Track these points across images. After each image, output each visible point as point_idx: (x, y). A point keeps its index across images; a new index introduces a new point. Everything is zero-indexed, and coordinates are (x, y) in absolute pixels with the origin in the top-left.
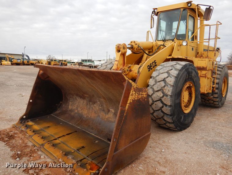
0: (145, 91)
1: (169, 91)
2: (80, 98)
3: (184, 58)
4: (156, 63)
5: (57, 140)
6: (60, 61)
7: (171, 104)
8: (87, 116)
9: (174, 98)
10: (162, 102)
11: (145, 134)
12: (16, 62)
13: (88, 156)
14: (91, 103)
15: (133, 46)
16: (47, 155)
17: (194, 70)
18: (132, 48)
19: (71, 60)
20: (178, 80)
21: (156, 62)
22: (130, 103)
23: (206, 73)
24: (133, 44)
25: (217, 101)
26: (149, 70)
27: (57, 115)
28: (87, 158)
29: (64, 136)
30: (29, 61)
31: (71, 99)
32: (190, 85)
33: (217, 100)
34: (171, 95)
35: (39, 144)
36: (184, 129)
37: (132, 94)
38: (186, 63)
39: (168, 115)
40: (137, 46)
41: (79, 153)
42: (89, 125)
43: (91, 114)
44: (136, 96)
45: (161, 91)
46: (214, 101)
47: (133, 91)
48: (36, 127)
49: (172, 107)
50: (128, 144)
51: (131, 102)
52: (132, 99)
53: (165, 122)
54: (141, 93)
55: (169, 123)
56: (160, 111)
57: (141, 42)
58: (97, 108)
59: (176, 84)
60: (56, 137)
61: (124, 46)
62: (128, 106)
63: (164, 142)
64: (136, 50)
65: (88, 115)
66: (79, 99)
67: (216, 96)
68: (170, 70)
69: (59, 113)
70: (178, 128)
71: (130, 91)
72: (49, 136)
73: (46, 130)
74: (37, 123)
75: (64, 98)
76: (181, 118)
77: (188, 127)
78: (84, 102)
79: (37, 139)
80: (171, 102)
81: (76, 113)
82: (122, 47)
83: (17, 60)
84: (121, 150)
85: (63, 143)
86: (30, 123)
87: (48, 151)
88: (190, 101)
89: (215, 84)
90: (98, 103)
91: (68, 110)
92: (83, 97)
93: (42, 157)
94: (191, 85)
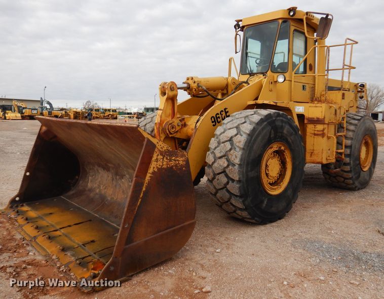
0: (183, 156)
1: (236, 157)
2: (102, 169)
3: (272, 103)
4: (228, 112)
5: (58, 232)
6: (106, 110)
7: (239, 178)
8: (112, 198)
9: (245, 168)
10: (227, 176)
11: (184, 223)
12: (30, 114)
13: (95, 253)
14: (118, 177)
15: (189, 85)
16: (38, 252)
17: (289, 123)
18: (188, 89)
19: (126, 109)
20: (253, 139)
21: (227, 110)
22: (154, 173)
23: (324, 130)
24: (190, 82)
25: (350, 178)
26: (214, 123)
27: (69, 198)
28: (94, 255)
29: (69, 226)
30: (51, 112)
31: (91, 171)
32: (280, 147)
33: (350, 175)
34: (239, 163)
35: (29, 236)
36: (271, 222)
37: (157, 159)
38: (269, 112)
39: (236, 196)
40: (196, 84)
41: (84, 250)
42: (113, 212)
43: (118, 195)
44: (165, 163)
45: (226, 157)
46: (345, 179)
47: (158, 155)
48: (32, 214)
49: (241, 184)
50: (152, 235)
51: (156, 170)
52: (157, 167)
53: (234, 209)
54: (173, 158)
55: (240, 209)
56: (224, 190)
57: (204, 79)
58: (126, 185)
59: (248, 146)
60: (58, 227)
61: (172, 86)
62: (150, 177)
63: (227, 239)
64: (195, 92)
65: (112, 196)
66: (102, 172)
67: (348, 168)
68: (242, 124)
69: (73, 194)
70: (256, 218)
71: (153, 154)
72: (48, 226)
73: (45, 218)
74: (35, 208)
75: (81, 170)
76: (262, 202)
77: (280, 219)
78: (108, 176)
79: (29, 230)
80: (239, 175)
81: (97, 194)
82: (169, 87)
83: (32, 109)
84: (138, 242)
85: (66, 236)
86: (25, 208)
87: (40, 246)
88: (282, 175)
89: (344, 147)
90: (127, 176)
91: (87, 189)
92: (106, 168)
93: (30, 253)
94: (283, 148)
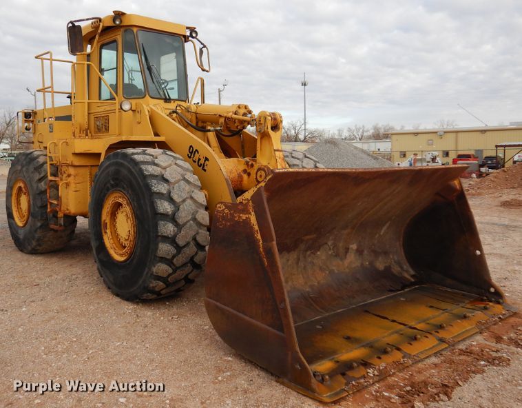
43: (316, 278)
65: (309, 284)
